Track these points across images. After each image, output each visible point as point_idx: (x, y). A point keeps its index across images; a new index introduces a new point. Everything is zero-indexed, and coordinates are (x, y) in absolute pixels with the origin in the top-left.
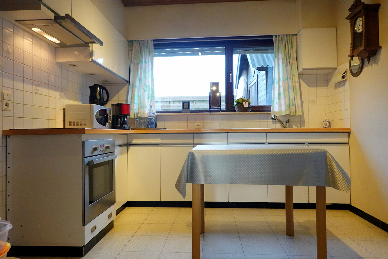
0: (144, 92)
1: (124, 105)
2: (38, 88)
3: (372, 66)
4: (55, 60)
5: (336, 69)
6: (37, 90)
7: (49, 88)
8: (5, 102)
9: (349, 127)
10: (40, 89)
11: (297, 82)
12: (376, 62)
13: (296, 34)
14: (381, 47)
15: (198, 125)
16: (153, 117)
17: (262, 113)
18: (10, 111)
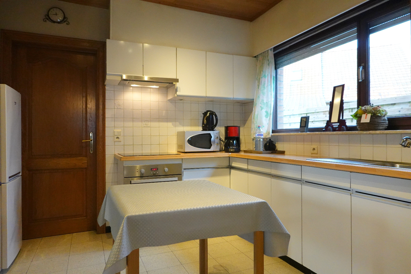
0: (261, 110)
1: (230, 127)
2: (147, 123)
4: (167, 98)
6: (146, 124)
7: (159, 121)
8: (116, 137)
10: (149, 123)
15: (314, 149)
16: (261, 138)
18: (121, 142)
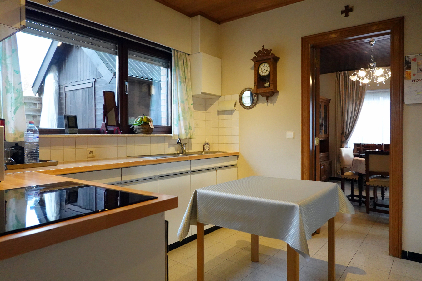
3: (267, 104)
5: (220, 97)
9: (237, 151)
11: (192, 104)
12: (272, 102)
13: (189, 54)
14: (278, 92)
15: (91, 152)
17: (162, 136)
